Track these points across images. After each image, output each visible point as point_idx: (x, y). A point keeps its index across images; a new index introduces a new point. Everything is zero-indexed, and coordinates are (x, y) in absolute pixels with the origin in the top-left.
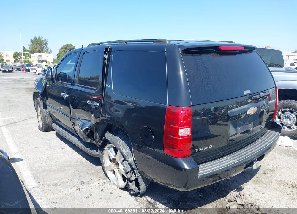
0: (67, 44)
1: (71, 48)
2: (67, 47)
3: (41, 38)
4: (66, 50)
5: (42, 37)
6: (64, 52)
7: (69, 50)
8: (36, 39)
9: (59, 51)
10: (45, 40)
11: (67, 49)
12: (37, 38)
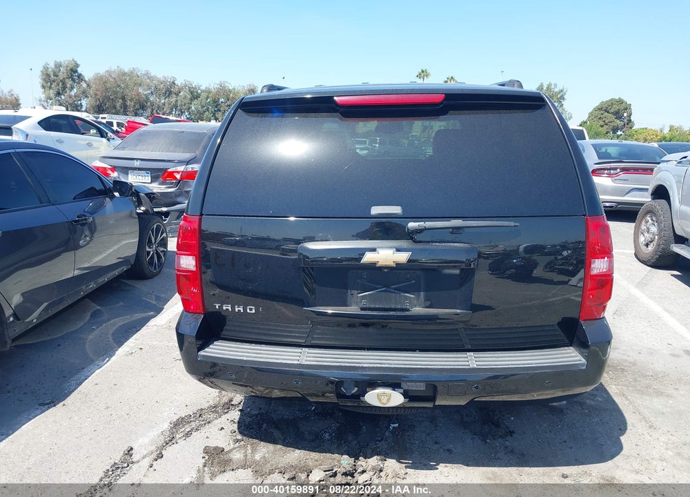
0: (612, 100)
1: (619, 110)
2: (610, 107)
3: (553, 87)
4: (606, 113)
5: (556, 85)
6: (600, 118)
7: (612, 113)
8: (542, 89)
9: (588, 116)
10: (562, 91)
11: (608, 112)
12: (545, 88)
